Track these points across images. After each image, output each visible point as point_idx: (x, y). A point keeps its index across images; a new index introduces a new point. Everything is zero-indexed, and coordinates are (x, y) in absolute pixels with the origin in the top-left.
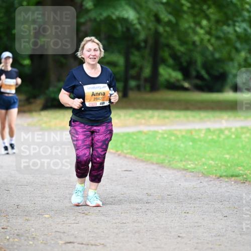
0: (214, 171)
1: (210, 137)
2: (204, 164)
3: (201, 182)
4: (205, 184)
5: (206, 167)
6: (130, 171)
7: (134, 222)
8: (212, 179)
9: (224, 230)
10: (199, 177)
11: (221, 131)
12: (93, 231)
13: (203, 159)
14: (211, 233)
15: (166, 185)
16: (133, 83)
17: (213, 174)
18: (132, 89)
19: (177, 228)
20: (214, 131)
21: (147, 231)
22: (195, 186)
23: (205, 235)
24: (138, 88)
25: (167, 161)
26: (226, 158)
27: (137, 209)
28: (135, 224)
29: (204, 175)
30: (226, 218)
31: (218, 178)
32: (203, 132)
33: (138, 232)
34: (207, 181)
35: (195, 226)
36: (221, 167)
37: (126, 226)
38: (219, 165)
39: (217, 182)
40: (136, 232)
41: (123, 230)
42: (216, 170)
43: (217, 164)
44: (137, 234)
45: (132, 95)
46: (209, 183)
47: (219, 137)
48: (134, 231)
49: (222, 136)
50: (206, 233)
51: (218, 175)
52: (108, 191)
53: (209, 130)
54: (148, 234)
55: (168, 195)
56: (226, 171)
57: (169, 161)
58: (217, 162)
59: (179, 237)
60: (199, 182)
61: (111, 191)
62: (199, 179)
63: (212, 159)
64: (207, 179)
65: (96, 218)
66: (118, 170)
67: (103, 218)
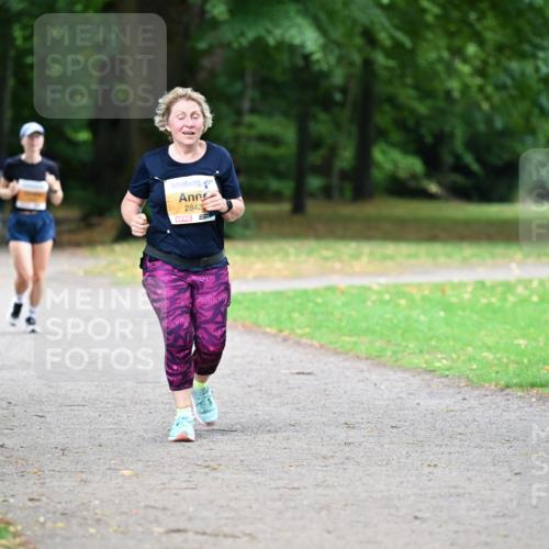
0: (493, 375)
1: (484, 301)
2: (471, 359)
3: (464, 399)
4: (474, 403)
5: (475, 367)
6: (308, 374)
7: (318, 486)
8: (488, 393)
9: (515, 503)
10: (459, 387)
11: (508, 287)
12: (228, 506)
13: (470, 349)
14: (485, 510)
15: (388, 405)
16: (314, 182)
17: (490, 381)
18: (312, 195)
19: (413, 498)
20: (493, 287)
21: (346, 505)
22: (452, 408)
23: (472, 513)
24: (327, 193)
25: (389, 353)
26: (519, 345)
27: (324, 457)
28: (320, 491)
29: (470, 383)
30: (518, 477)
31: (502, 390)
32: (469, 289)
33: (327, 508)
34: (478, 396)
35: (451, 495)
36: (507, 365)
37: (300, 494)
38: (505, 360)
39: (499, 399)
40: (321, 509)
41: (292, 504)
42: (497, 372)
43: (500, 359)
44: (324, 513)
45: (313, 207)
46: (482, 401)
47: (505, 300)
48: (317, 506)
49: (511, 299)
50: (474, 509)
51: (502, 383)
52: (261, 418)
53: (481, 284)
54: (348, 512)
55: (392, 427)
56: (518, 375)
57: (394, 353)
58: (499, 355)
59: (416, 518)
60: (460, 397)
61: (267, 417)
62: (459, 393)
63: (489, 349)
64: (477, 392)
65: (235, 476)
66: (284, 371)
67: (249, 476)
